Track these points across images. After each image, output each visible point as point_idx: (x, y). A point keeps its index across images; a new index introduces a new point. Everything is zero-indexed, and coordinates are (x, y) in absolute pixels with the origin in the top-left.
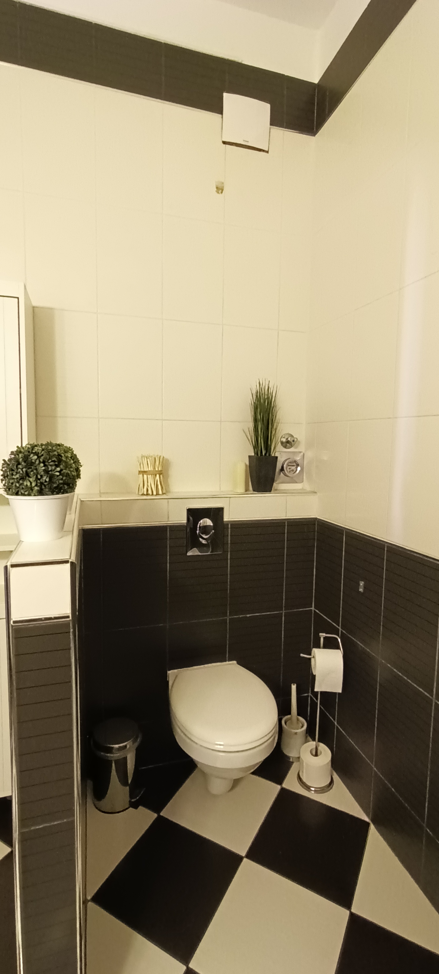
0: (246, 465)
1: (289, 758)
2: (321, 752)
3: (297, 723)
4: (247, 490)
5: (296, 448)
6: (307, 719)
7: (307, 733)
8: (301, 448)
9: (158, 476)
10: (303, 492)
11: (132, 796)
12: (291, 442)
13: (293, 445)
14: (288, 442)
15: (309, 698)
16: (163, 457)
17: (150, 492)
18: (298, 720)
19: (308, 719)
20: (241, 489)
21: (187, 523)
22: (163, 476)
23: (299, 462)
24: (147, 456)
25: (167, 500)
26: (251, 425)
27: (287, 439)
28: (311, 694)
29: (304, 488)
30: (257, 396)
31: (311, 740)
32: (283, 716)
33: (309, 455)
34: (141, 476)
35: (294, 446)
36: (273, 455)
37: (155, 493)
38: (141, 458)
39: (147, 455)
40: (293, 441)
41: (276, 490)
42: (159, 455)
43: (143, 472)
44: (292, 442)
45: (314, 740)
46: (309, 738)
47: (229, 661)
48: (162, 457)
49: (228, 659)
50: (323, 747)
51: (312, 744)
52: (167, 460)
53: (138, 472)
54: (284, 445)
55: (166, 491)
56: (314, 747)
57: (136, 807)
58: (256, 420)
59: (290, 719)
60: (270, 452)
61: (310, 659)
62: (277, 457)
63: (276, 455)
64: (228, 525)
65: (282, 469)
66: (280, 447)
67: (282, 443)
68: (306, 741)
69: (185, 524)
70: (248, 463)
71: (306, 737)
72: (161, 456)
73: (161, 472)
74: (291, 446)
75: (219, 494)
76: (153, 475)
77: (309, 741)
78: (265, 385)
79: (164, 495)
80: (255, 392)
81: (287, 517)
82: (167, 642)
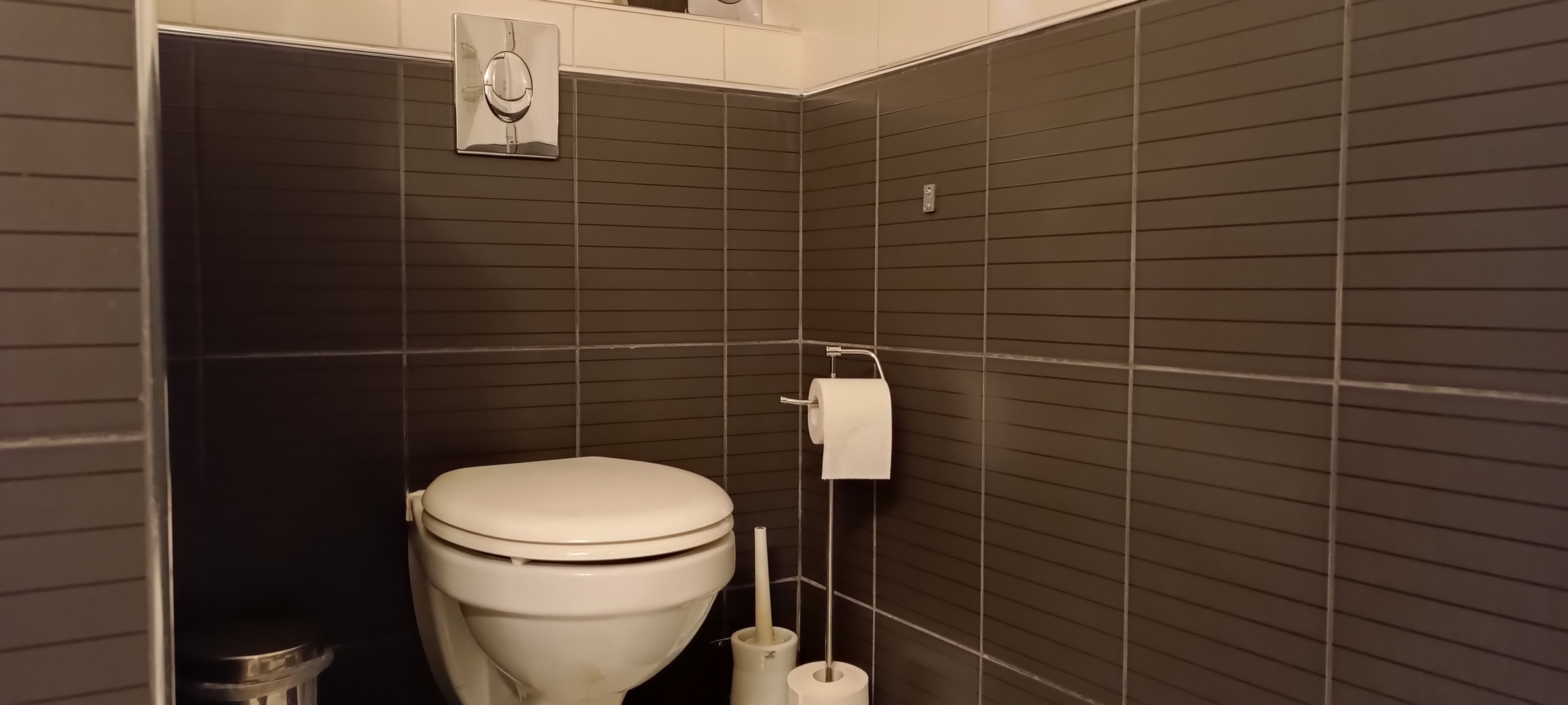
2: (841, 678)
3: (772, 640)
15: (799, 588)
18: (774, 634)
28: (804, 574)
50: (845, 669)
51: (816, 667)
56: (823, 670)
59: (755, 633)
61: (805, 408)
64: (571, 82)
77: (808, 663)
81: (727, 82)
82: (405, 405)
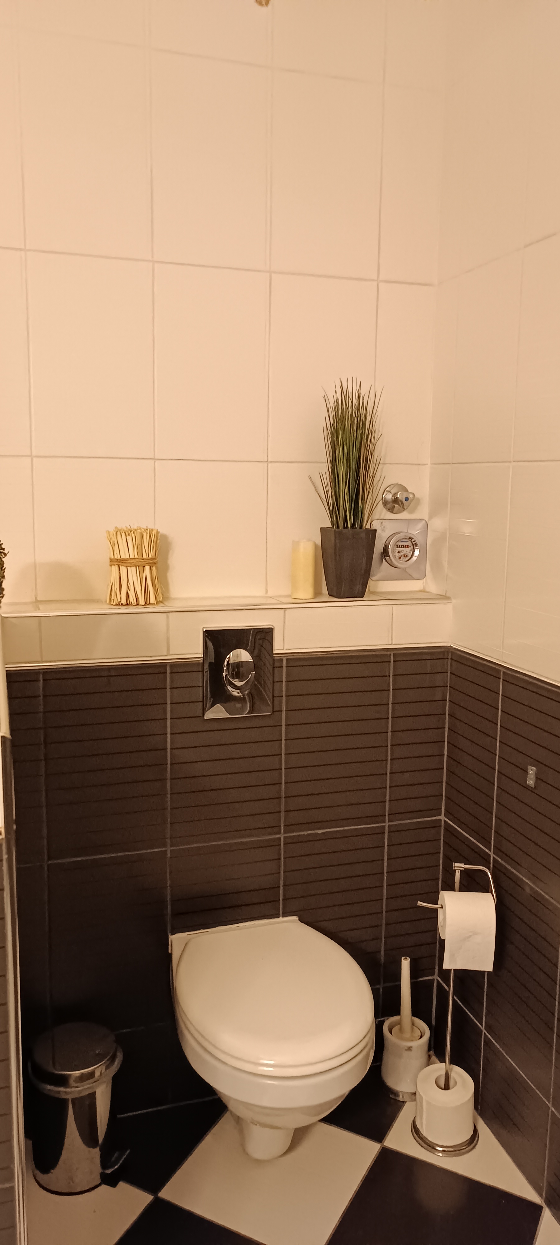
0: (316, 546)
1: (396, 1094)
2: (456, 1083)
3: (412, 1030)
4: (317, 593)
5: (411, 512)
6: (431, 1023)
7: (429, 1049)
8: (423, 512)
9: (147, 568)
10: (424, 598)
11: (105, 1163)
12: (402, 502)
13: (405, 508)
14: (396, 501)
15: (435, 984)
16: (157, 532)
17: (132, 599)
18: (413, 1024)
19: (433, 1023)
20: (306, 591)
21: (203, 657)
22: (157, 569)
23: (419, 540)
24: (125, 529)
25: (165, 615)
26: (325, 468)
27: (396, 494)
28: (439, 975)
29: (427, 590)
30: (336, 412)
31: (437, 1061)
32: (385, 1018)
33: (438, 524)
34: (115, 569)
35: (407, 509)
36: (368, 527)
37: (142, 601)
38: (115, 534)
39: (127, 527)
40: (407, 499)
41: (373, 593)
42: (151, 526)
43: (119, 562)
44: (404, 500)
45: (442, 1061)
46: (434, 1058)
47: (283, 916)
48: (154, 532)
49: (283, 913)
50: (459, 1074)
51: (439, 1068)
52: (165, 537)
53: (109, 560)
54: (389, 506)
55: (163, 596)
56: (443, 1073)
57: (113, 1184)
58: (334, 461)
59: (399, 1023)
60: (362, 520)
61: (436, 911)
62: (376, 531)
63: (374, 527)
64: (282, 660)
65: (385, 553)
66: (380, 512)
67: (385, 503)
68: (429, 1063)
69: (201, 660)
70: (319, 542)
71: (429, 1056)
72: (152, 530)
73: (155, 561)
74: (403, 509)
75: (264, 601)
76: (137, 568)
77: (434, 1063)
78: (352, 389)
79: (161, 605)
80: (332, 405)
81: (394, 645)
82: (169, 882)
